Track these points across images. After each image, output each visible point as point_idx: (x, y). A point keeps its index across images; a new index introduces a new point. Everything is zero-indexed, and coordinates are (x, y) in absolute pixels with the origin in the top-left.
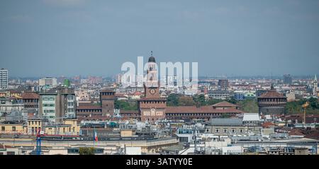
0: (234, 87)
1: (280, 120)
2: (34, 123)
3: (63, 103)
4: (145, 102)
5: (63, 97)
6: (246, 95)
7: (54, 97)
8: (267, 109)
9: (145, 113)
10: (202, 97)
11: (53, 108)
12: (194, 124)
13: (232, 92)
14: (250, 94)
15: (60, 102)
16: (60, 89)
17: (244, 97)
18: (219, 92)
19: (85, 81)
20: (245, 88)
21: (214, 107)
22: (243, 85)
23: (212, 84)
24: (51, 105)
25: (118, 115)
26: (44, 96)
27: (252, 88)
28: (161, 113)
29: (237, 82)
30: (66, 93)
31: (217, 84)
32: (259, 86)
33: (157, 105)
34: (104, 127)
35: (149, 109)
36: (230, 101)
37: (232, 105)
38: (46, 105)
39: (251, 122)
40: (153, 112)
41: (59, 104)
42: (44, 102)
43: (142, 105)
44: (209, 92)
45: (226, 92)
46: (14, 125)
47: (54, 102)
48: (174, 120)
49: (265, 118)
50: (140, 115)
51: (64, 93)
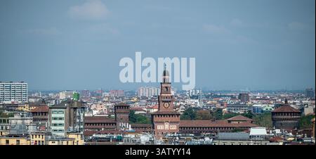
0: (254, 101)
1: (291, 134)
2: (38, 136)
3: (72, 117)
4: (159, 115)
5: (72, 110)
6: (265, 109)
7: (64, 110)
8: (281, 124)
9: (159, 127)
10: (220, 110)
11: (63, 122)
12: (203, 138)
13: (251, 106)
14: (269, 108)
15: (70, 116)
16: (69, 103)
17: (262, 111)
18: (238, 106)
19: (107, 94)
20: (265, 101)
21: (229, 121)
22: (264, 98)
23: (233, 98)
24: (61, 119)
25: (130, 129)
26: (53, 110)
27: (272, 102)
28: (174, 127)
29: (258, 95)
30: (75, 106)
31: (237, 98)
32: (280, 100)
33: (170, 119)
34: (109, 141)
35: (162, 123)
36: (247, 116)
37: (248, 119)
38: (55, 119)
39: (258, 136)
40: (167, 126)
41: (68, 118)
42: (53, 116)
43: (156, 119)
44: (228, 106)
45: (245, 106)
46: (18, 139)
47: (63, 116)
48: (184, 134)
49: (274, 133)
50: (153, 128)
51: (74, 107)
